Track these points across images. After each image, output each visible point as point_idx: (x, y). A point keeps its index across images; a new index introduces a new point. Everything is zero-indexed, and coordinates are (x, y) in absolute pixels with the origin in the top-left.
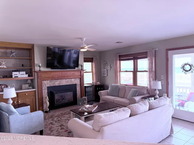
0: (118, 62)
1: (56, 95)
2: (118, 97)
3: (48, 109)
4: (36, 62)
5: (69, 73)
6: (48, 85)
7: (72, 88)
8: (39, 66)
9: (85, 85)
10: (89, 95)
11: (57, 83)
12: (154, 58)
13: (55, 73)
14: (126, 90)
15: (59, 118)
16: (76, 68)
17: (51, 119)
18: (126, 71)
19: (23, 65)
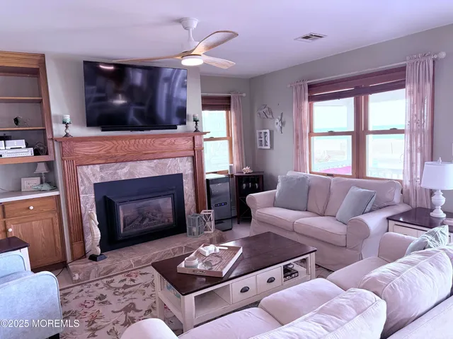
0: (306, 104)
1: (120, 207)
2: (306, 210)
3: (99, 250)
4: (55, 110)
5: (158, 142)
6: (96, 178)
7: (171, 185)
8: (64, 123)
9: (208, 177)
10: (221, 205)
11: (124, 172)
12: (428, 87)
13: (115, 142)
14: (330, 191)
15: (128, 279)
16: (179, 127)
17: (105, 280)
18: (332, 133)
19: (16, 121)
